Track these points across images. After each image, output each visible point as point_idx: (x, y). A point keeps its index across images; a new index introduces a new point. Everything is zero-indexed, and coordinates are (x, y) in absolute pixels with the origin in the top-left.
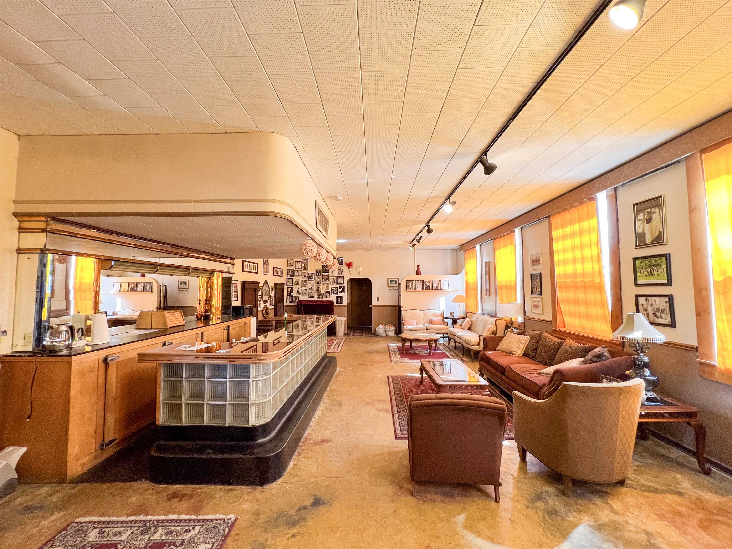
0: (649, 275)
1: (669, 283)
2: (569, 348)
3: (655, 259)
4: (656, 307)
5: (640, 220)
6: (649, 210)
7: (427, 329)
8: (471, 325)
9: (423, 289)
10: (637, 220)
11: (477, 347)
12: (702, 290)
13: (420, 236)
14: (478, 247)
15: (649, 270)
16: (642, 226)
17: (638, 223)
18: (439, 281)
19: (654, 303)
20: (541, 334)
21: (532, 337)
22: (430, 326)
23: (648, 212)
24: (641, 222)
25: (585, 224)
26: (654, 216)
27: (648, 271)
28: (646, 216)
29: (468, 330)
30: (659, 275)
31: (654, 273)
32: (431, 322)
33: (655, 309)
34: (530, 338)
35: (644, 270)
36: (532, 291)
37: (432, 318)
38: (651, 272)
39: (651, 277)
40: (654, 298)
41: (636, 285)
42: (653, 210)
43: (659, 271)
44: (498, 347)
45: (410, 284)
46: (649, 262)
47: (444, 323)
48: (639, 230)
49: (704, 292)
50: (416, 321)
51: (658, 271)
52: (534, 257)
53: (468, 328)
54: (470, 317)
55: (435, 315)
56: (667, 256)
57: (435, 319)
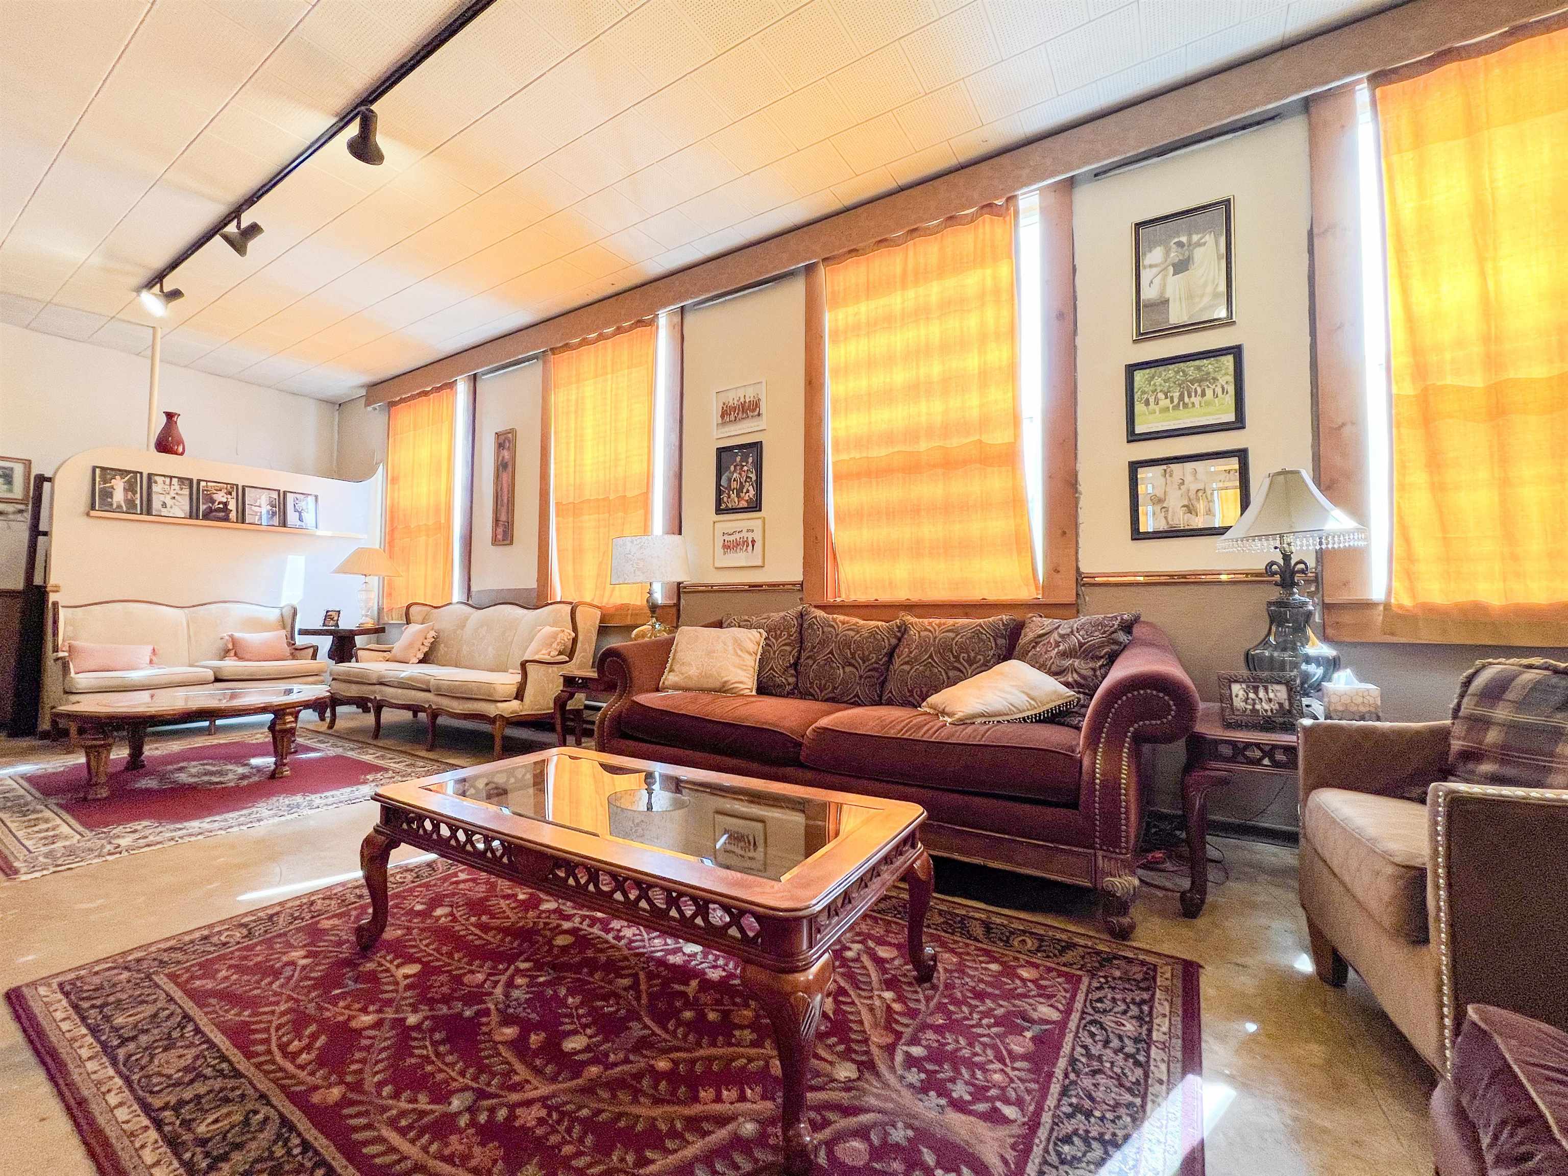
0: (1176, 407)
1: (1239, 423)
2: (951, 635)
3: (1197, 363)
4: (1194, 487)
5: (1151, 266)
6: (1184, 239)
7: (217, 680)
8: (433, 646)
9: (193, 514)
10: (1145, 267)
11: (515, 705)
12: (1343, 425)
13: (247, 219)
14: (462, 387)
15: (1176, 395)
16: (1157, 281)
17: (1145, 275)
18: (275, 495)
19: (1189, 478)
20: (801, 615)
21: (773, 631)
22: (230, 665)
23: (1180, 244)
24: (1155, 270)
25: (972, 281)
26: (1198, 253)
27: (1172, 398)
28: (1172, 255)
29: (420, 662)
30: (1208, 404)
31: (1193, 399)
32: (233, 649)
33: (1192, 494)
34: (765, 634)
35: (1161, 396)
36: (719, 501)
37: (237, 635)
38: (1181, 398)
39: (1182, 412)
40: (1190, 466)
41: (1133, 437)
42: (1195, 238)
43: (1209, 393)
44: (670, 678)
45: (119, 485)
46: (1177, 372)
47: (296, 652)
48: (1149, 293)
49: (1346, 431)
50: (150, 648)
51: (1203, 394)
52: (733, 398)
53: (421, 656)
54: (420, 618)
55: (257, 625)
56: (1236, 352)
57: (253, 638)
